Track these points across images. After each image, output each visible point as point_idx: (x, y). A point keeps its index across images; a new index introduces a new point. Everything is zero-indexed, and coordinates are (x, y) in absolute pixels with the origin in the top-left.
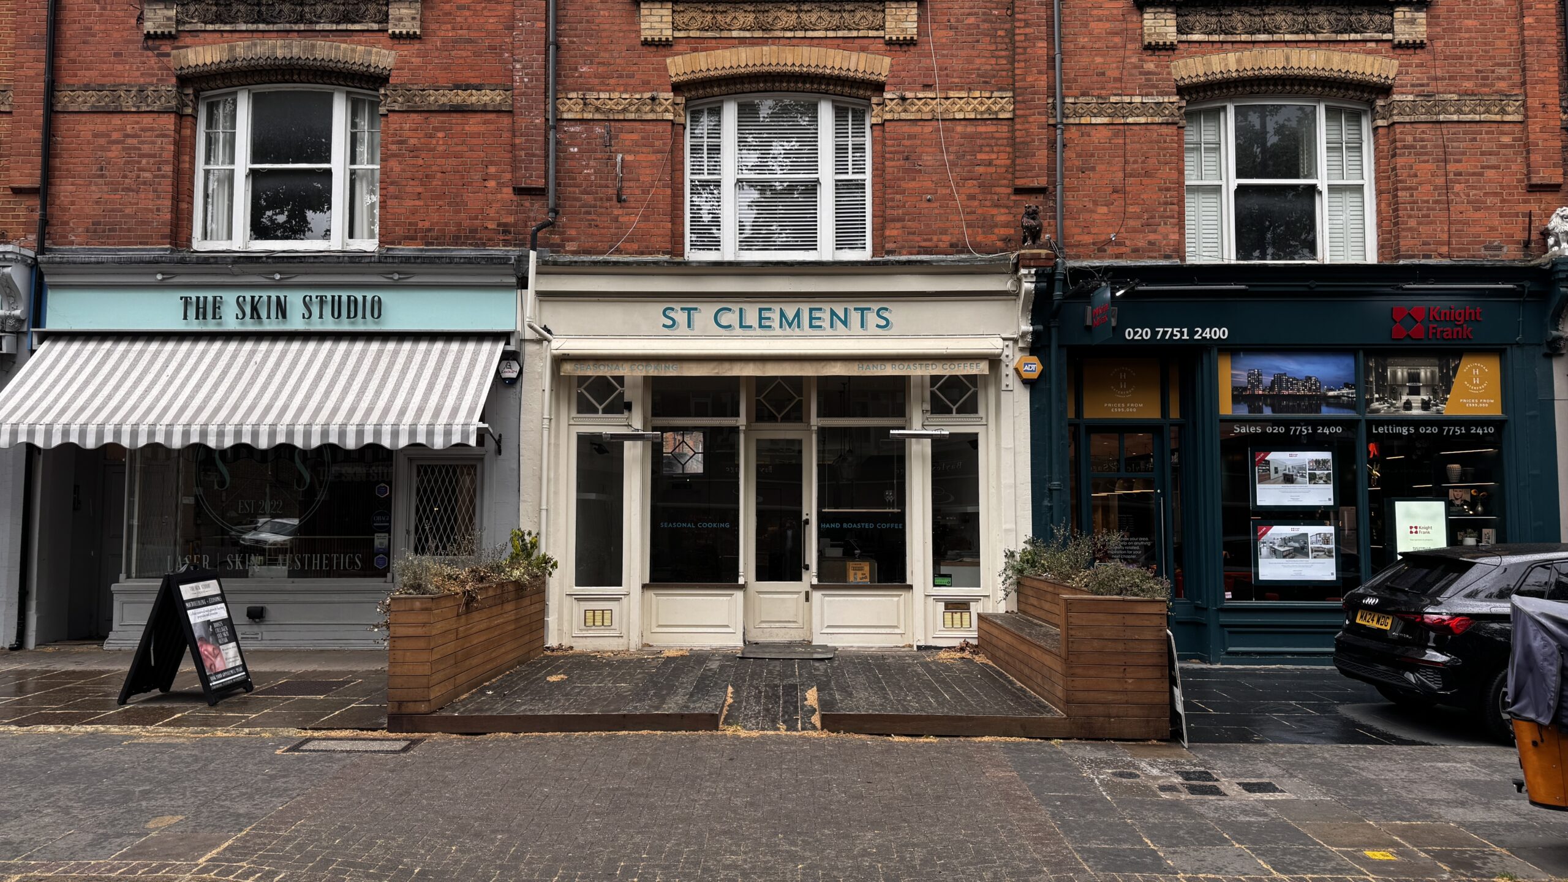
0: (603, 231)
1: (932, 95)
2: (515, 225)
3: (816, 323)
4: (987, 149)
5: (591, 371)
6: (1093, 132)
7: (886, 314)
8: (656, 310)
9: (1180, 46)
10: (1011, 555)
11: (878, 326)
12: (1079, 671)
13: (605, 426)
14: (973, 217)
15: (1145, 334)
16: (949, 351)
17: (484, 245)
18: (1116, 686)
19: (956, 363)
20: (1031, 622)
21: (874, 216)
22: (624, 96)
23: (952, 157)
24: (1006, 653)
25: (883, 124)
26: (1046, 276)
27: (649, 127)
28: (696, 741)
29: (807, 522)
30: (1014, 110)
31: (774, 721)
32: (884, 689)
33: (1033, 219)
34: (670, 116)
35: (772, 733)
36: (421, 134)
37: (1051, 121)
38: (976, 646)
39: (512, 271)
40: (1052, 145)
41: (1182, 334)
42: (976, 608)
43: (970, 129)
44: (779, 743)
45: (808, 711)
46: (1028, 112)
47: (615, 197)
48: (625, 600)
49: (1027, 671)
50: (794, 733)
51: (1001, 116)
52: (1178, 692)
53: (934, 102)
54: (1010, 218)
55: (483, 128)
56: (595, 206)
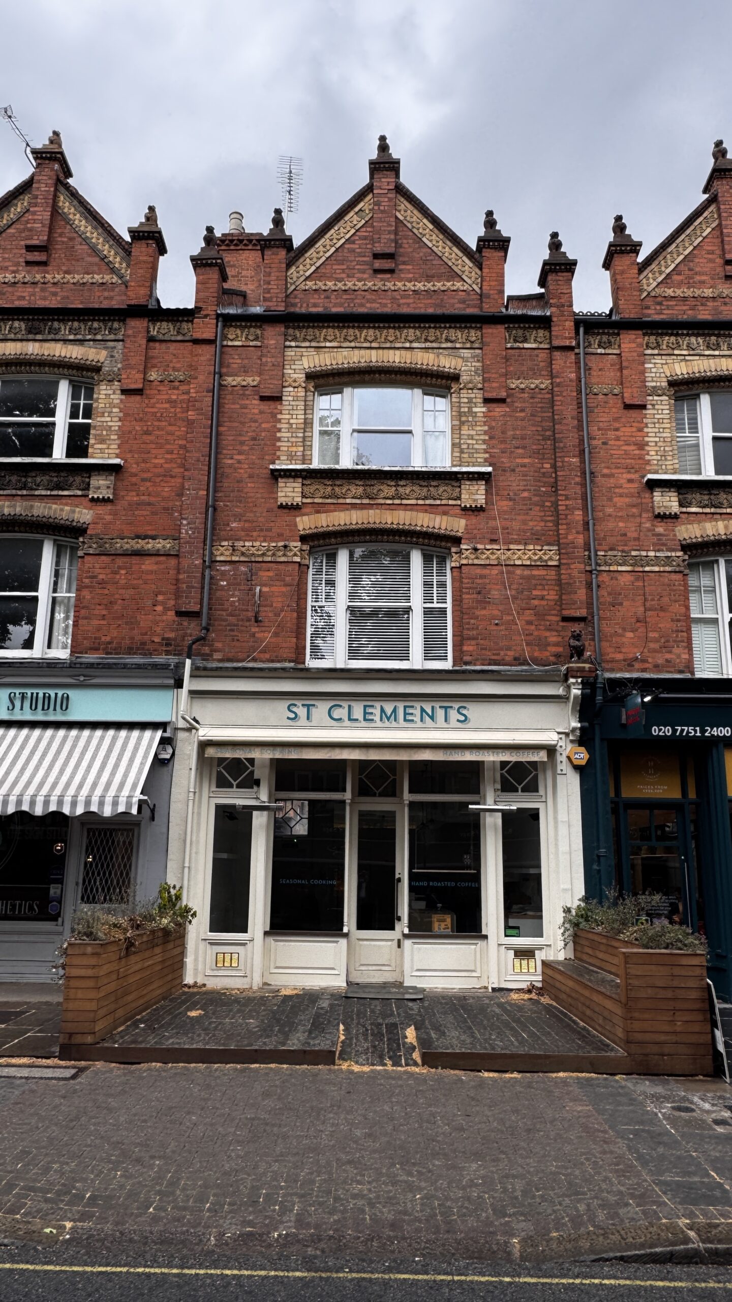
0: (244, 644)
1: (497, 547)
2: (175, 639)
3: (410, 717)
4: (540, 587)
5: (228, 754)
6: (619, 577)
7: (465, 712)
8: (281, 706)
9: (682, 516)
10: (567, 910)
11: (458, 721)
12: (636, 1015)
13: (238, 798)
14: (531, 638)
15: (667, 731)
16: (515, 742)
17: (151, 654)
18: (666, 1028)
19: (521, 752)
20: (587, 969)
21: (454, 636)
22: (263, 544)
23: (514, 592)
24: (569, 996)
25: (460, 567)
26: (589, 684)
27: (281, 567)
28: (316, 1075)
29: (399, 880)
30: (559, 559)
31: (381, 1057)
32: (470, 1028)
33: (578, 640)
34: (297, 559)
35: (381, 1068)
36: (108, 571)
37: (588, 568)
38: (541, 989)
39: (171, 675)
40: (589, 586)
41: (696, 731)
42: (540, 956)
43: (527, 572)
44: (388, 1078)
45: (409, 1048)
46: (570, 561)
47: (253, 619)
48: (249, 945)
49: (588, 1012)
50: (399, 1068)
51: (550, 563)
52: (718, 1034)
53: (499, 552)
54: (560, 639)
55: (155, 567)
56: (237, 625)
